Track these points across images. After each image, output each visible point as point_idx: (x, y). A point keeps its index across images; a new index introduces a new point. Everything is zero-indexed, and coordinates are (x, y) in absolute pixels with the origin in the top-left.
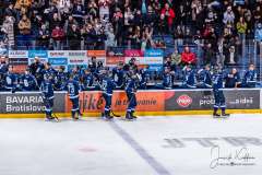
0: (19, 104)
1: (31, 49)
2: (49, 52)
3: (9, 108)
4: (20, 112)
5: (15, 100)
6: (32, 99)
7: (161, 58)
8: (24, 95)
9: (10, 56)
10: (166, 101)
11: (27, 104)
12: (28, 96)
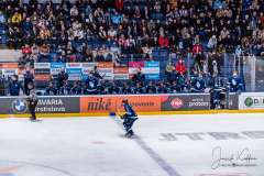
0: (43, 106)
1: (53, 61)
2: (67, 64)
6: (54, 102)
7: (158, 69)
8: (47, 99)
9: (36, 67)
10: (162, 103)
11: (49, 106)
12: (50, 99)
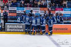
0: (12, 29)
1: (18, 6)
2: (25, 8)
3: (8, 30)
4: (13, 32)
5: (11, 27)
8: (15, 25)
12: (16, 25)
